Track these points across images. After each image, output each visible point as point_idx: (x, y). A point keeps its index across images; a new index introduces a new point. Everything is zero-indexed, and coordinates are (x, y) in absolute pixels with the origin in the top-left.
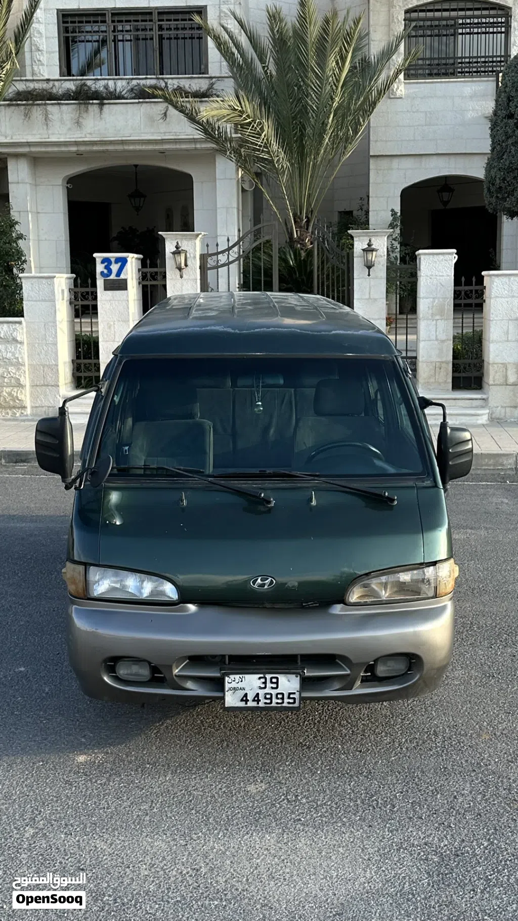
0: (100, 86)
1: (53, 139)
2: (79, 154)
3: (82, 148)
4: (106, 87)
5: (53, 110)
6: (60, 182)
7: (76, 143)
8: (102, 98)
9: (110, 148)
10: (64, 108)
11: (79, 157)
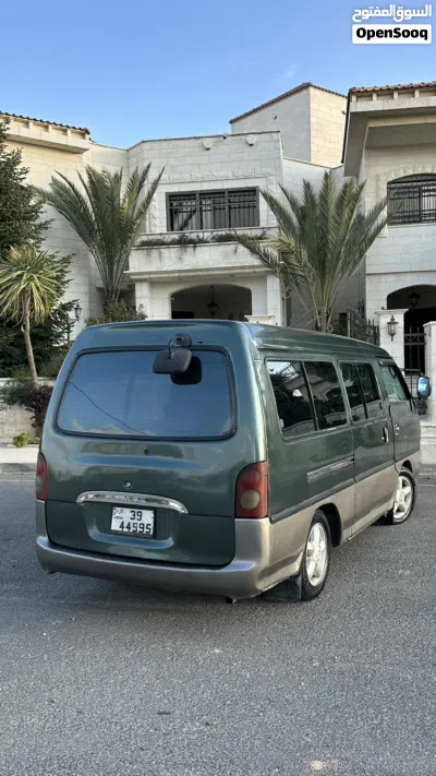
0: (193, 236)
1: (165, 269)
2: (180, 278)
3: (182, 274)
4: (198, 236)
5: (165, 252)
6: (167, 296)
7: (179, 271)
8: (195, 243)
9: (200, 273)
10: (172, 250)
11: (180, 280)
